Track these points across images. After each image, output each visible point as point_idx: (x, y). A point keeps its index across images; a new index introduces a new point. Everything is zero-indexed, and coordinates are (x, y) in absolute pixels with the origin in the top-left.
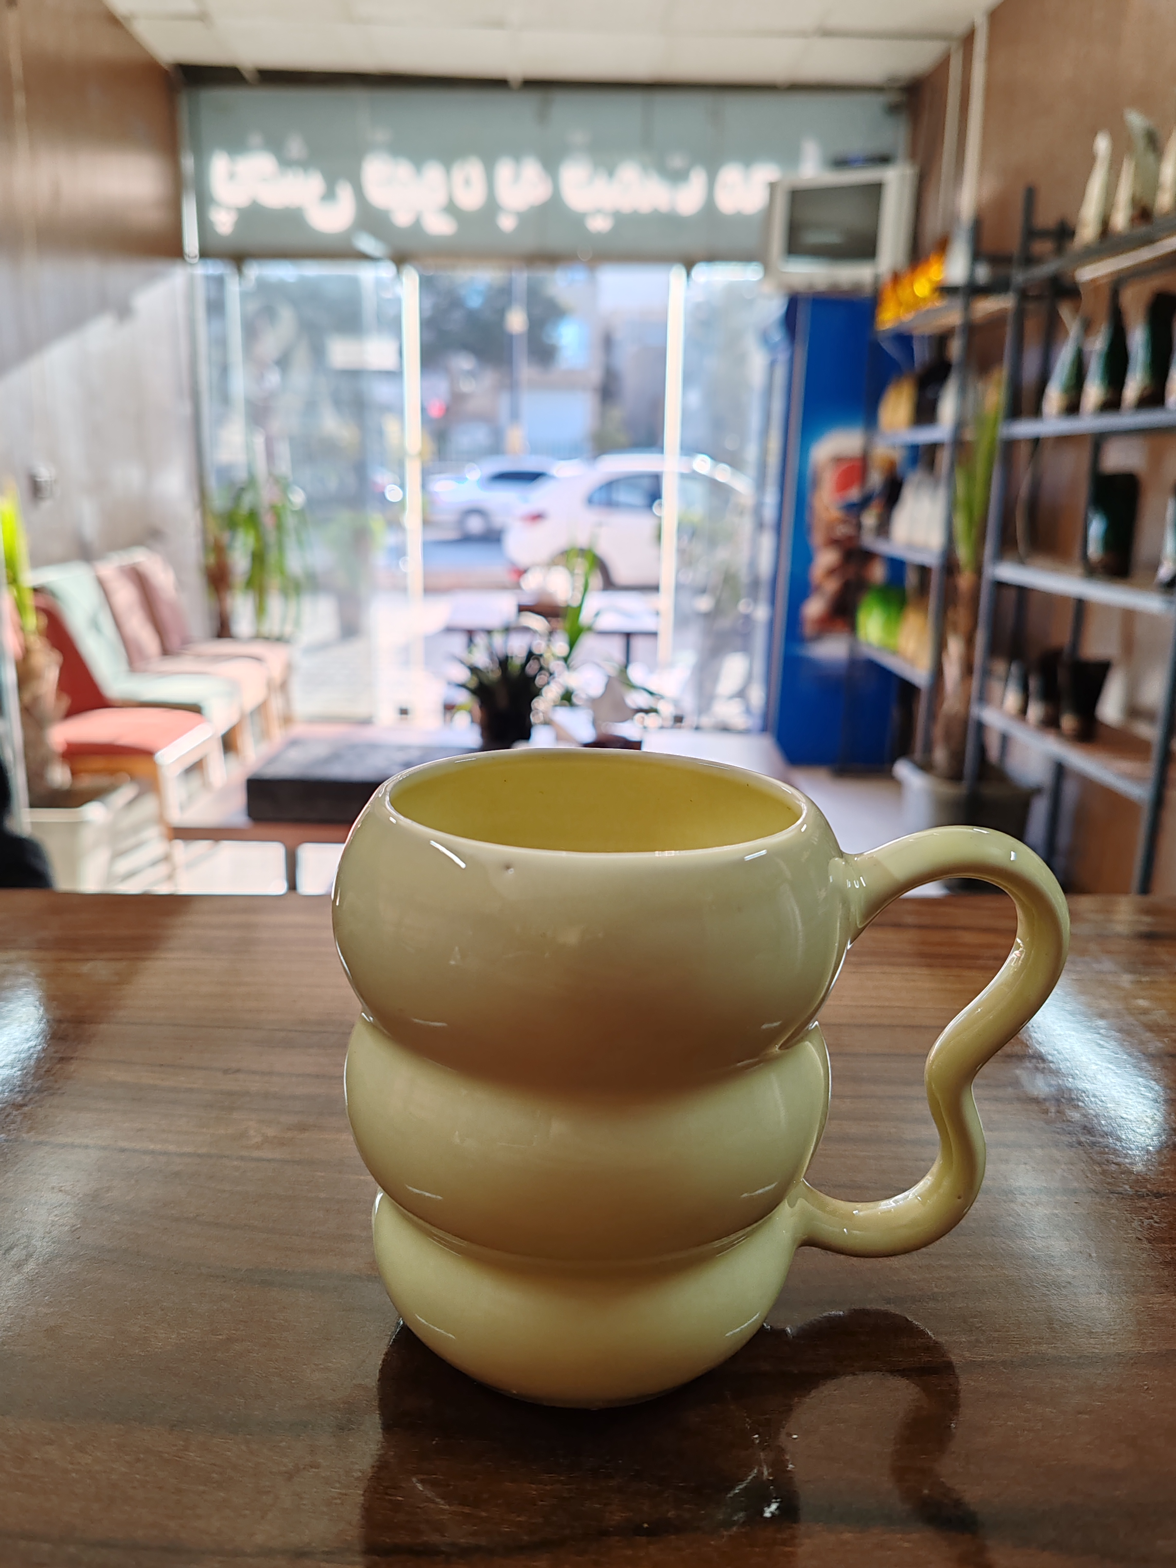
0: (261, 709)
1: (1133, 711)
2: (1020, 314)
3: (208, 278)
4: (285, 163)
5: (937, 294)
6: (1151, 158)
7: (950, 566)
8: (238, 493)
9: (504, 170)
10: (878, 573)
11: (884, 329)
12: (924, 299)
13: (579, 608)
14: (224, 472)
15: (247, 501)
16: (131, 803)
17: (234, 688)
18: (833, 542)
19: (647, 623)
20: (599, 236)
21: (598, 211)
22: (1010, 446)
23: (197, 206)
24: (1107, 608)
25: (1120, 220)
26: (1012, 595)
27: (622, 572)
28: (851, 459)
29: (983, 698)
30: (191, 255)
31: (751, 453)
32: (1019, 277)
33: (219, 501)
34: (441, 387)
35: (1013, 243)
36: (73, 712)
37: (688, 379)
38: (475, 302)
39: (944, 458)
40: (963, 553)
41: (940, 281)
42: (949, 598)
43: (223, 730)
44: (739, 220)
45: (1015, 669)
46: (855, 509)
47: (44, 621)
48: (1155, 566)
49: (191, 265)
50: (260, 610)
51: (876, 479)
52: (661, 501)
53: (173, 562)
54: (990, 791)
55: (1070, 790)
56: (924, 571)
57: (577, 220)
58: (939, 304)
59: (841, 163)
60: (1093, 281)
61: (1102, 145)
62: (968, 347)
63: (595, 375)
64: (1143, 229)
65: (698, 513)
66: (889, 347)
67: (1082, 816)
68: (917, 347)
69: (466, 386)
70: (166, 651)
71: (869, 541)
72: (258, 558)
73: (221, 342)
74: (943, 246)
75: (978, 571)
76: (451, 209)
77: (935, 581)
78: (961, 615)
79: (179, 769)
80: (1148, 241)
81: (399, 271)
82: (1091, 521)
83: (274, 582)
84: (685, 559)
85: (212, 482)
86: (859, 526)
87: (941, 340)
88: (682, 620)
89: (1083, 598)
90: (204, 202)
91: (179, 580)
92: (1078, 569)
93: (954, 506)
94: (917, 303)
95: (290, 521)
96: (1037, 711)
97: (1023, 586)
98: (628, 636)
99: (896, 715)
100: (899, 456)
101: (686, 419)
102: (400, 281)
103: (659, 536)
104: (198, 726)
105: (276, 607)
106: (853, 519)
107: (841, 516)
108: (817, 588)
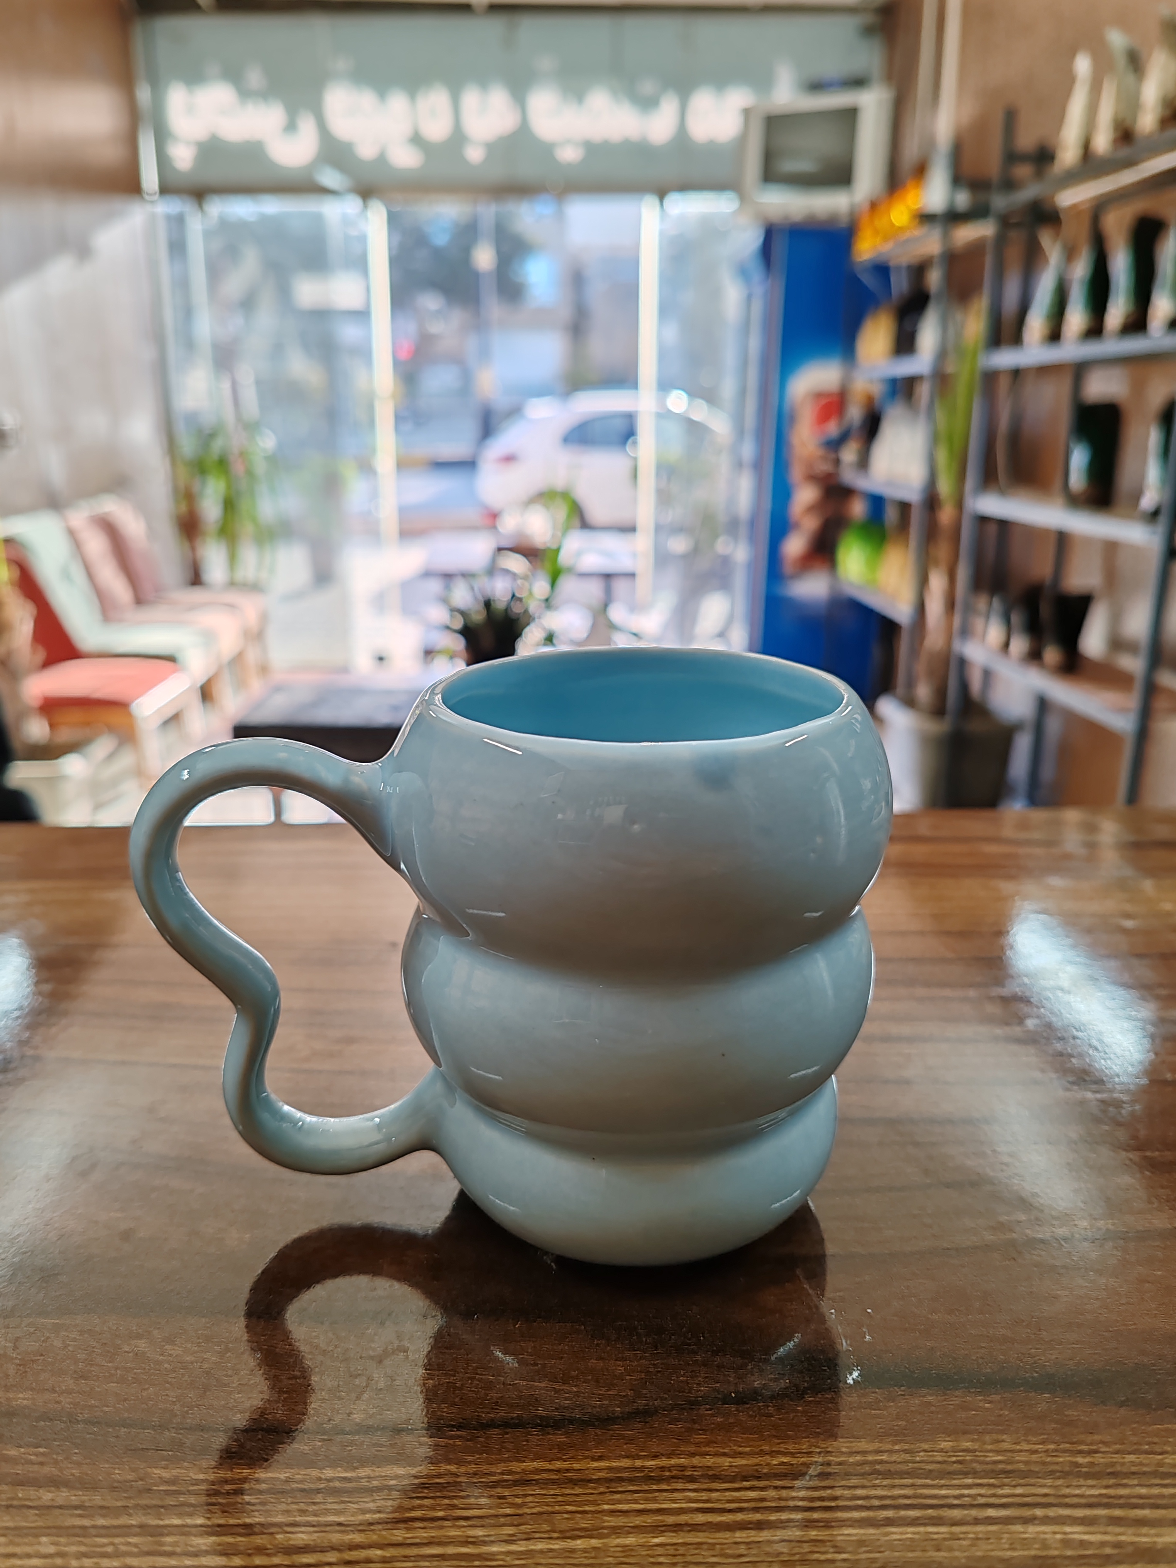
0: (237, 661)
1: (1117, 643)
2: (1001, 241)
3: (169, 218)
4: (245, 94)
5: (917, 222)
6: (1130, 78)
7: (932, 501)
8: (207, 437)
9: (471, 98)
10: (858, 509)
11: (861, 260)
12: (901, 229)
13: (558, 550)
14: (192, 418)
15: (217, 445)
16: (111, 757)
17: (209, 637)
18: (813, 478)
19: (624, 563)
20: (569, 166)
21: (568, 141)
22: (990, 378)
23: (156, 140)
24: (1088, 541)
25: (1102, 142)
26: (992, 530)
27: (597, 512)
29: (966, 632)
30: (150, 192)
31: (728, 388)
32: (1000, 202)
33: (188, 446)
34: (410, 328)
35: (993, 166)
36: (49, 662)
38: (441, 239)
39: (924, 391)
40: (945, 487)
41: (918, 209)
42: (931, 532)
43: (201, 681)
44: (712, 149)
45: (997, 603)
46: (835, 445)
47: (17, 573)
48: (1137, 495)
49: (152, 202)
50: (232, 558)
51: (855, 413)
52: (636, 439)
53: (143, 509)
54: (975, 726)
55: (1053, 726)
56: (904, 507)
57: (547, 150)
58: (919, 232)
59: (816, 86)
60: (1074, 206)
61: (1083, 65)
62: (949, 278)
63: (565, 313)
64: (1125, 152)
65: (675, 451)
66: (869, 281)
67: (1065, 750)
68: (893, 279)
69: (435, 328)
70: (139, 600)
71: (849, 476)
72: (230, 505)
73: (183, 284)
74: (921, 170)
75: (960, 504)
76: (417, 140)
77: (916, 518)
78: (942, 550)
79: (157, 722)
80: (1129, 163)
81: (365, 206)
82: (1072, 452)
83: (247, 529)
84: (664, 498)
85: (181, 428)
86: (837, 462)
87: (919, 270)
88: (662, 559)
89: (1063, 530)
90: (162, 137)
91: (150, 528)
92: (1060, 500)
93: (934, 439)
94: (895, 232)
95: (260, 467)
96: (1019, 645)
97: (1004, 519)
98: (608, 577)
99: (876, 653)
100: (877, 390)
101: (663, 354)
102: (367, 219)
103: (635, 476)
104: (173, 676)
105: (249, 555)
106: (832, 456)
107: (820, 452)
108: (796, 526)
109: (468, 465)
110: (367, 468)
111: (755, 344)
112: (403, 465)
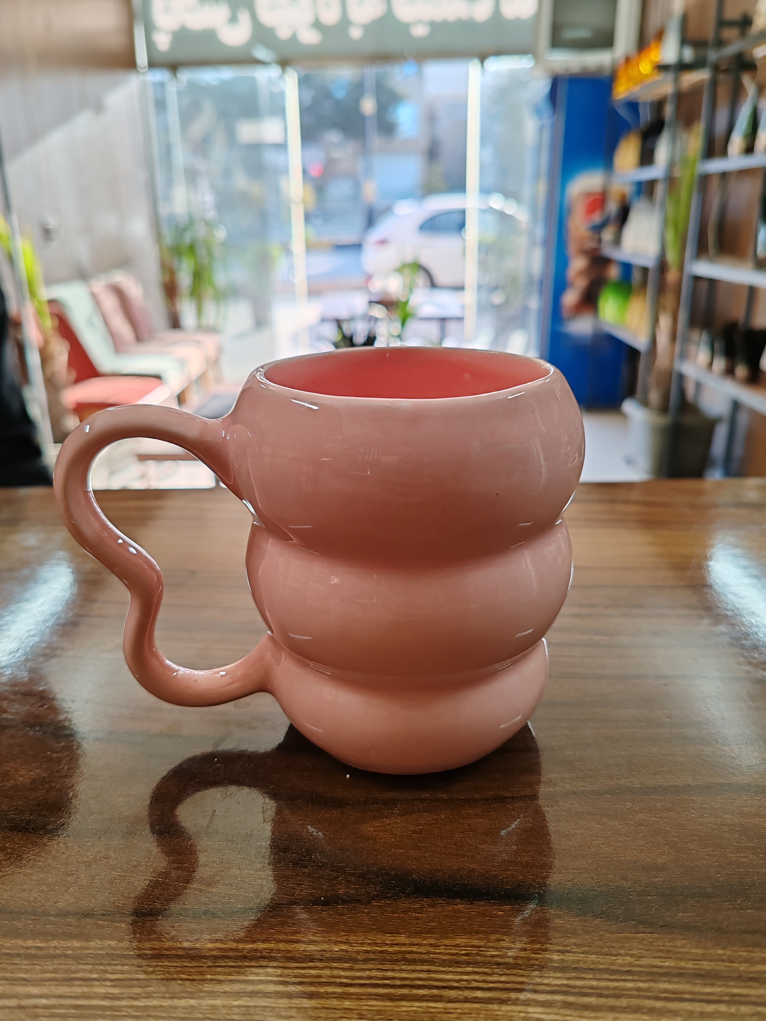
0: (201, 379)
2: (714, 84)
3: (155, 84)
5: (656, 71)
7: (662, 266)
8: (180, 231)
10: (614, 272)
11: (618, 99)
12: (646, 76)
13: (407, 302)
14: (172, 218)
15: (189, 236)
17: (183, 362)
18: (584, 252)
19: (456, 312)
20: (420, 38)
21: (419, 22)
22: (705, 179)
23: (145, 31)
26: (704, 286)
27: (441, 277)
28: (595, 194)
29: (684, 356)
30: (141, 67)
31: (527, 192)
32: (713, 55)
33: (169, 237)
34: (319, 155)
36: (79, 380)
37: (484, 140)
38: (340, 94)
39: (660, 190)
40: (672, 257)
41: (658, 61)
42: (661, 287)
43: (178, 391)
44: (517, 22)
45: (705, 337)
46: (598, 229)
47: (56, 323)
49: (144, 73)
50: (199, 311)
51: (613, 207)
52: (466, 229)
54: (689, 420)
55: (743, 419)
56: (645, 270)
57: (405, 27)
58: (660, 77)
62: (678, 110)
63: (423, 142)
65: (491, 235)
66: (624, 113)
67: (751, 437)
68: (641, 111)
69: (337, 154)
70: (139, 338)
71: (608, 251)
72: (197, 276)
73: (165, 129)
74: (660, 35)
75: (681, 268)
76: (317, 25)
77: (652, 277)
78: (669, 300)
81: (284, 72)
82: (760, 230)
83: (208, 292)
85: (165, 227)
86: (600, 240)
87: (659, 105)
88: (482, 309)
89: (753, 285)
90: (149, 29)
91: (145, 291)
92: (750, 264)
93: (665, 223)
94: (642, 78)
95: (217, 251)
96: (720, 364)
97: (712, 278)
98: (443, 320)
99: (625, 370)
100: (628, 190)
101: (483, 167)
102: (284, 79)
103: (464, 253)
104: (158, 388)
105: (210, 309)
106: (596, 236)
107: (588, 234)
108: (571, 285)
109: (357, 247)
110: (287, 250)
111: (544, 160)
112: (310, 248)
